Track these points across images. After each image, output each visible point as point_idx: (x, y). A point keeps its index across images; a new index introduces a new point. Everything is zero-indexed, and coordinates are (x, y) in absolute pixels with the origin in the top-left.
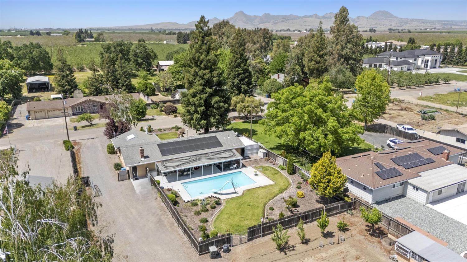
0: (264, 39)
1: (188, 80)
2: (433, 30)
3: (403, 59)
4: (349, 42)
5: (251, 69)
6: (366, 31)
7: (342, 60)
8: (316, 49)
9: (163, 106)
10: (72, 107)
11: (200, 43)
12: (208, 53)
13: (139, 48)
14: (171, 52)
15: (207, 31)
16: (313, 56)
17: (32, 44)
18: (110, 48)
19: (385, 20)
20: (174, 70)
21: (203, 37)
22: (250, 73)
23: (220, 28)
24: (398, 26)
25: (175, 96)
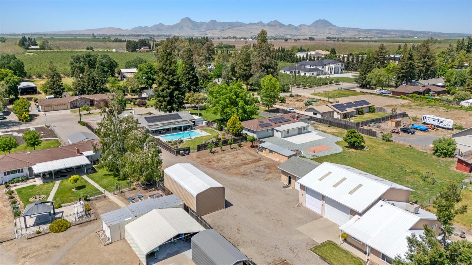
0: (208, 51)
1: (159, 81)
2: (365, 39)
3: (314, 67)
4: (268, 56)
5: (198, 75)
6: (306, 39)
7: (263, 68)
8: (243, 60)
9: (136, 101)
10: (71, 102)
11: (165, 59)
12: (171, 65)
13: (104, 59)
14: (129, 62)
15: (169, 52)
16: (242, 66)
17: (9, 56)
18: (80, 58)
19: (324, 28)
20: (138, 76)
21: (167, 56)
22: (197, 77)
23: (172, 42)
24: (336, 35)
25: (141, 95)
